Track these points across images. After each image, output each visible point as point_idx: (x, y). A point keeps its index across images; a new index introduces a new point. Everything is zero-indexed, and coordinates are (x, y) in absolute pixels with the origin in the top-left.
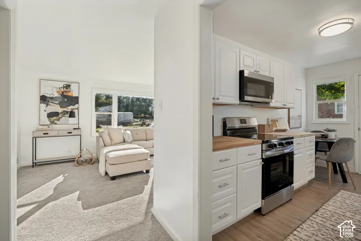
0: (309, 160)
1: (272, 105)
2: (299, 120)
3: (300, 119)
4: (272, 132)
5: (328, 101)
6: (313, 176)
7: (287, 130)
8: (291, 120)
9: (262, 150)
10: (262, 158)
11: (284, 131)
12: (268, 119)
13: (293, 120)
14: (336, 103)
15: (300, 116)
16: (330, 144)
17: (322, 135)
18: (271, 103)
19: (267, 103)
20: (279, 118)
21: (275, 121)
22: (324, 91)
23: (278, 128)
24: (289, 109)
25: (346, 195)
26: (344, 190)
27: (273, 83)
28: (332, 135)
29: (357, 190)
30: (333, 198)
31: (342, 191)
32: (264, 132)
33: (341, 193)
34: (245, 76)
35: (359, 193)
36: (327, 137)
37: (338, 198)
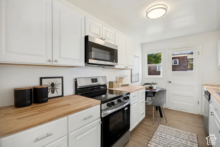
0: (142, 106)
1: (116, 67)
2: (137, 77)
3: (139, 76)
4: (118, 87)
5: (154, 65)
6: (144, 116)
7: (129, 84)
8: (132, 77)
9: (101, 110)
10: (101, 117)
11: (127, 85)
12: (117, 77)
13: (134, 77)
14: (157, 66)
15: (138, 74)
16: (154, 93)
17: (150, 87)
18: (116, 66)
19: (112, 66)
20: (124, 76)
21: (121, 79)
22: (152, 58)
23: (123, 83)
24: (131, 70)
25: (162, 128)
26: (161, 124)
27: (117, 50)
28: (155, 87)
29: (168, 123)
30: (155, 133)
31: (160, 125)
32: (112, 88)
33: (159, 127)
34: (89, 41)
35: (169, 125)
36: (152, 88)
37: (158, 133)
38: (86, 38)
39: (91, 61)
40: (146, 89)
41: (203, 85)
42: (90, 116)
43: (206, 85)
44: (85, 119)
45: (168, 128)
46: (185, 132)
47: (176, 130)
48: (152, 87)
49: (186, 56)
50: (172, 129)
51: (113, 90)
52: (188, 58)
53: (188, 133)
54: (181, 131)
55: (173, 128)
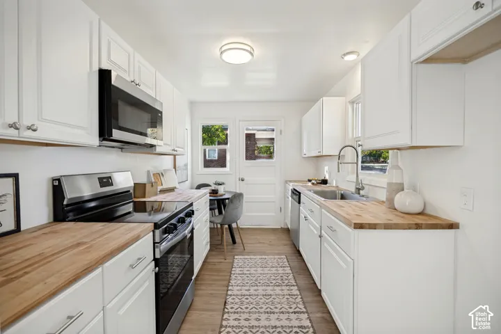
1: (158, 150)
2: (185, 171)
3: (187, 169)
4: (156, 195)
6: (208, 247)
7: (175, 188)
8: (177, 172)
9: (154, 243)
10: (155, 259)
11: (172, 190)
12: (148, 172)
13: (180, 172)
15: (186, 165)
16: (224, 202)
17: (213, 191)
18: (157, 147)
19: (152, 146)
20: (164, 170)
21: (159, 175)
23: (165, 186)
24: (175, 156)
25: (241, 261)
26: (237, 255)
27: (161, 113)
28: (221, 190)
29: (246, 251)
30: (233, 272)
31: (236, 257)
32: (144, 197)
33: (236, 261)
34: (113, 86)
35: (249, 254)
36: (217, 193)
37: (236, 271)
38: (104, 76)
39: (116, 134)
40: (210, 196)
41: (286, 182)
42: (139, 259)
43: (290, 181)
44: (132, 267)
45: (249, 257)
46: (271, 257)
47: (261, 257)
48: (217, 190)
49: (254, 134)
50: (255, 257)
51: (145, 202)
52: (257, 137)
53: (276, 257)
54: (266, 257)
55: (254, 255)
